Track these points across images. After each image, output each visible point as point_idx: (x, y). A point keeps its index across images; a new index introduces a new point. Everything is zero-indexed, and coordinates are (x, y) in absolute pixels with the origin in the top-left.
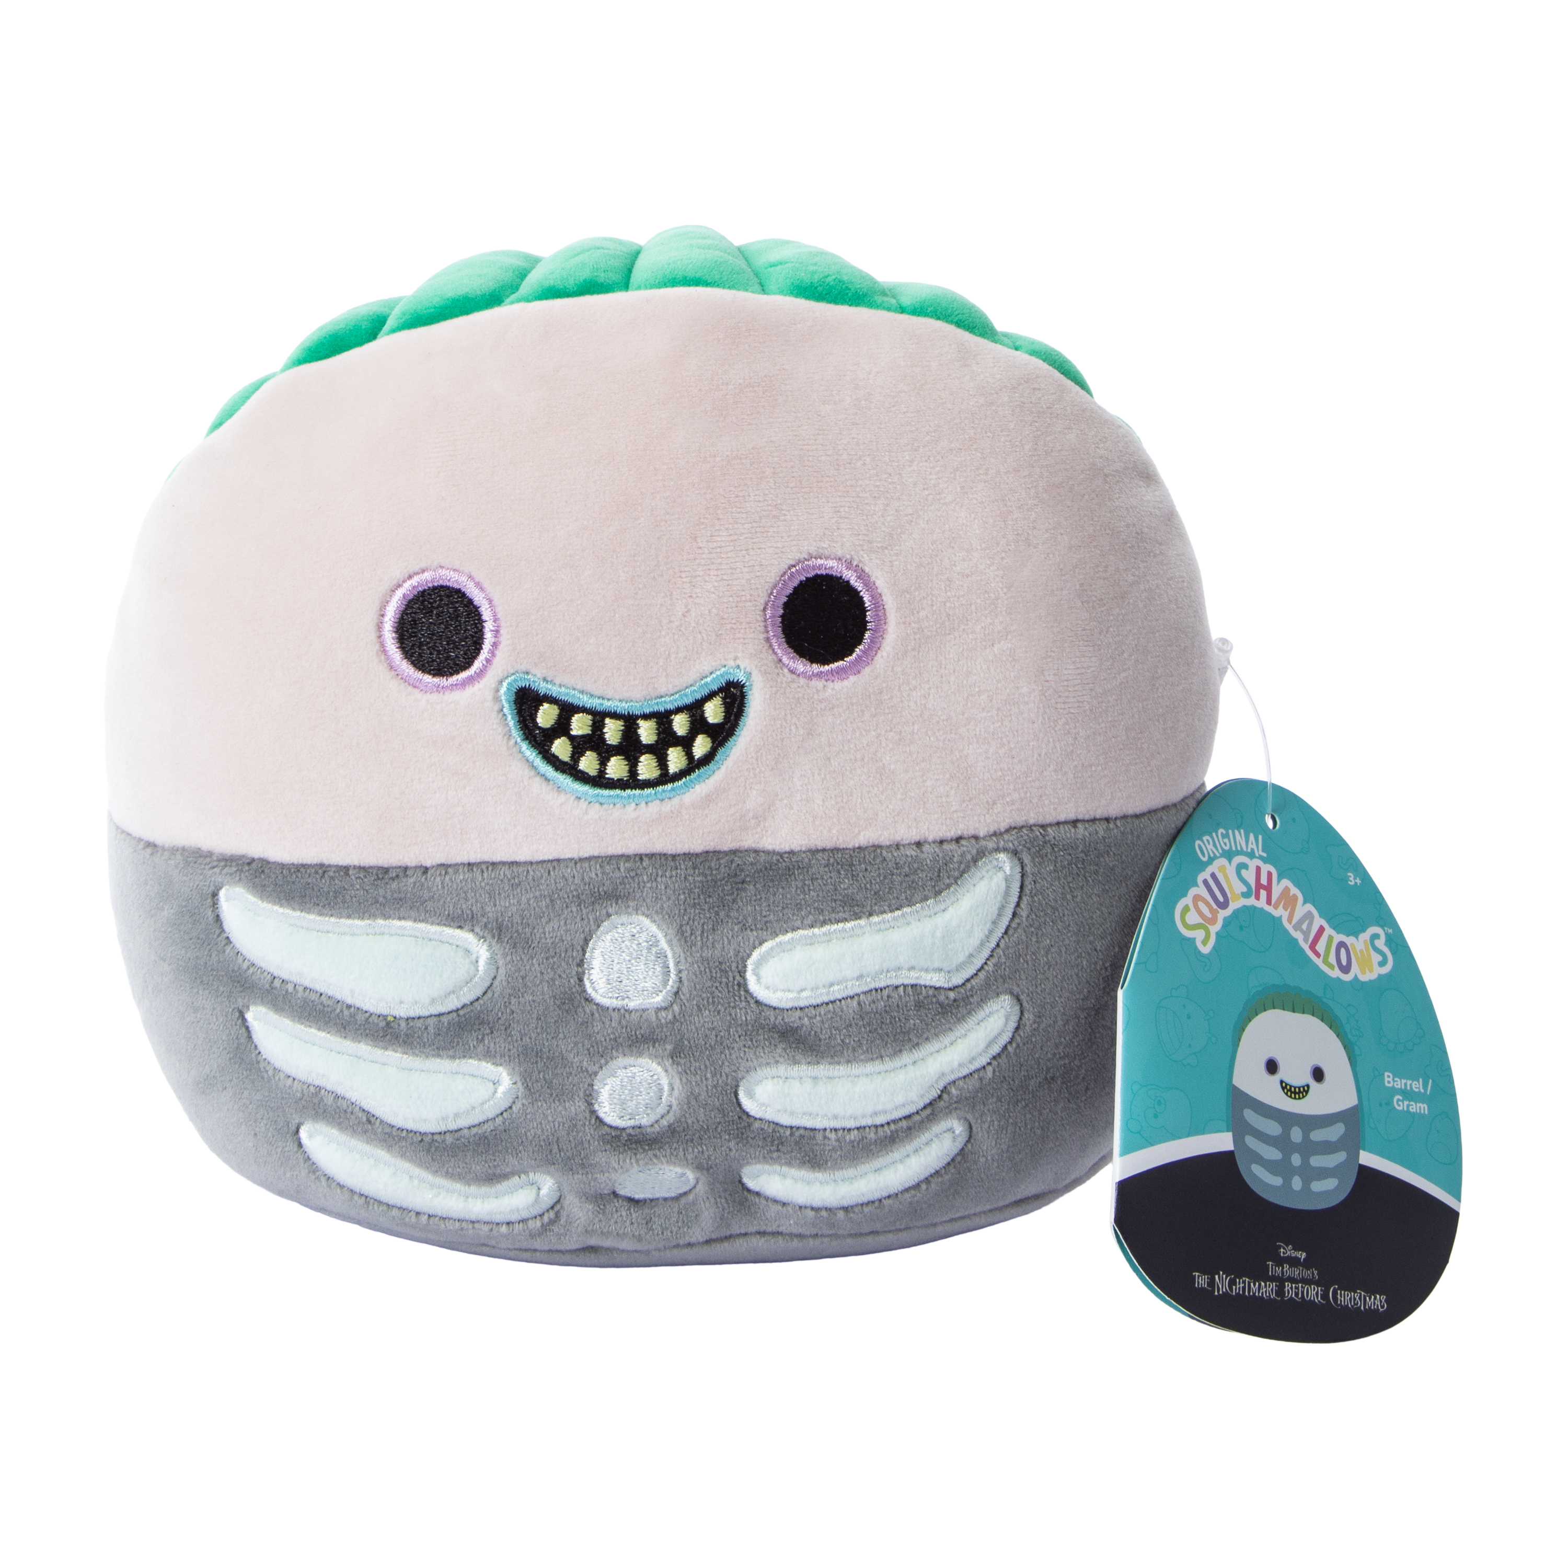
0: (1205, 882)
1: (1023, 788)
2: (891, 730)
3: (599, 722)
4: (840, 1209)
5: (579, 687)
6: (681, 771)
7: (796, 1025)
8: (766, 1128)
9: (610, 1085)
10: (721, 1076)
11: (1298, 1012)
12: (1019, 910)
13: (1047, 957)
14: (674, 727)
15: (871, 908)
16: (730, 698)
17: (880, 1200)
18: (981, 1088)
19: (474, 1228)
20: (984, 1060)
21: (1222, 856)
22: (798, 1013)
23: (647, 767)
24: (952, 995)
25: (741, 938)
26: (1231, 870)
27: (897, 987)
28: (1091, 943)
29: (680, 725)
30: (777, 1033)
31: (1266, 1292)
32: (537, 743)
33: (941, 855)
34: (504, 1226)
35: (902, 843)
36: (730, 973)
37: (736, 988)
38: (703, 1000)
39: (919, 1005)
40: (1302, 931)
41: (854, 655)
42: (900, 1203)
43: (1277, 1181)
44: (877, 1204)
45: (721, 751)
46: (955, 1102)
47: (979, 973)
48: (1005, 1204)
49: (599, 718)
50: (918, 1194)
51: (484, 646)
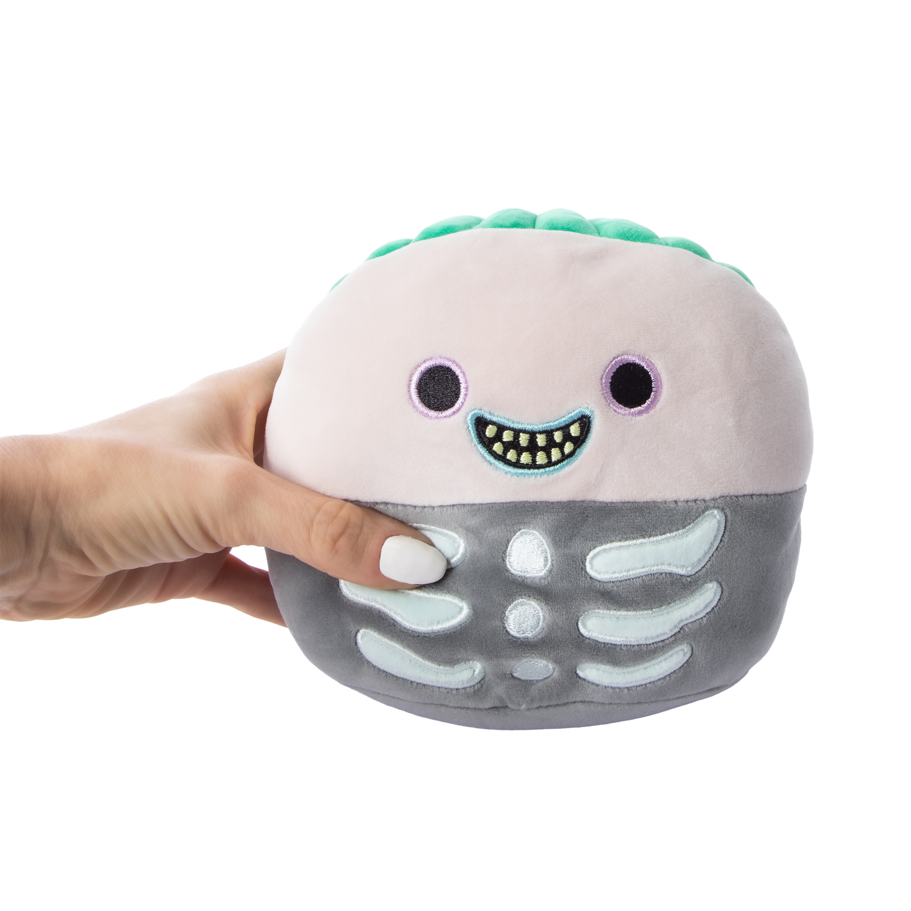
1: (728, 475)
2: (664, 442)
3: (517, 435)
4: (625, 688)
5: (507, 417)
6: (558, 460)
7: (610, 590)
8: (591, 643)
9: (514, 614)
10: (570, 614)
12: (724, 539)
13: (736, 563)
14: (555, 438)
15: (651, 533)
16: (583, 423)
17: (646, 684)
18: (700, 629)
19: (439, 691)
20: (703, 614)
22: (611, 584)
23: (541, 458)
24: (689, 579)
25: (584, 544)
27: (661, 574)
28: (757, 557)
29: (558, 437)
30: (600, 593)
32: (486, 445)
33: (687, 508)
34: (455, 690)
35: (668, 501)
36: (577, 562)
37: (580, 570)
38: (563, 575)
39: (672, 583)
41: (646, 404)
42: (656, 686)
44: (644, 686)
45: (578, 450)
46: (687, 635)
47: (702, 569)
48: (704, 691)
49: (517, 433)
50: (665, 683)
51: (460, 396)
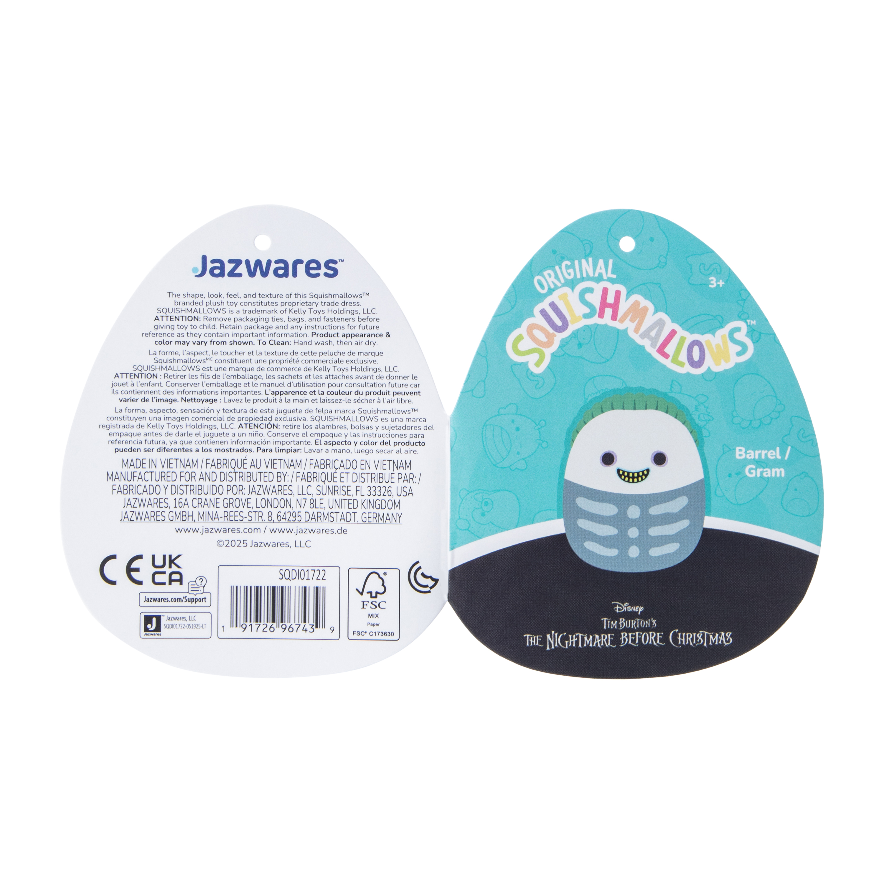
0: (543, 313)
11: (640, 409)
21: (563, 285)
26: (573, 296)
31: (600, 642)
40: (650, 338)
43: (614, 552)
